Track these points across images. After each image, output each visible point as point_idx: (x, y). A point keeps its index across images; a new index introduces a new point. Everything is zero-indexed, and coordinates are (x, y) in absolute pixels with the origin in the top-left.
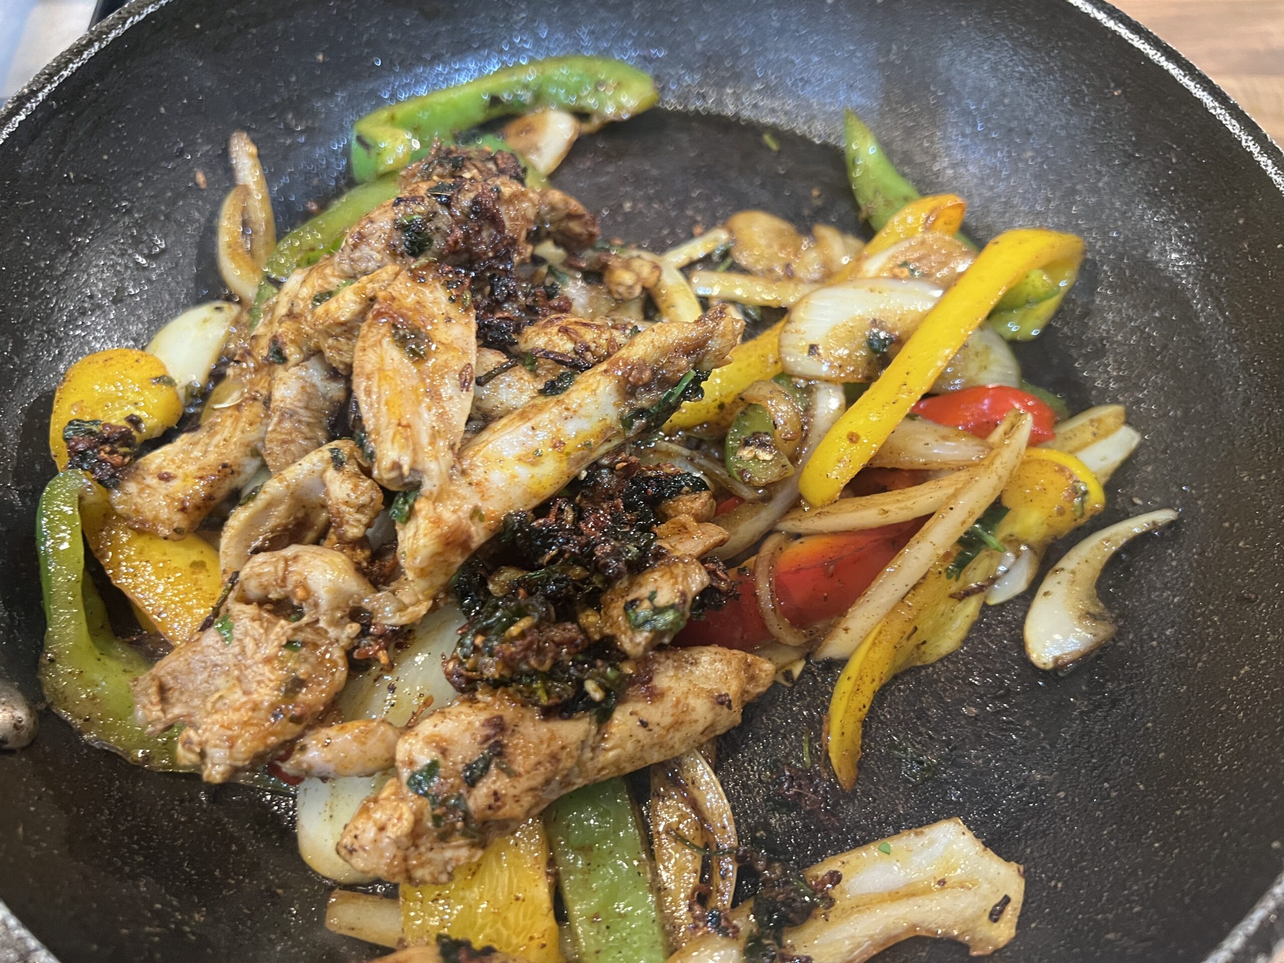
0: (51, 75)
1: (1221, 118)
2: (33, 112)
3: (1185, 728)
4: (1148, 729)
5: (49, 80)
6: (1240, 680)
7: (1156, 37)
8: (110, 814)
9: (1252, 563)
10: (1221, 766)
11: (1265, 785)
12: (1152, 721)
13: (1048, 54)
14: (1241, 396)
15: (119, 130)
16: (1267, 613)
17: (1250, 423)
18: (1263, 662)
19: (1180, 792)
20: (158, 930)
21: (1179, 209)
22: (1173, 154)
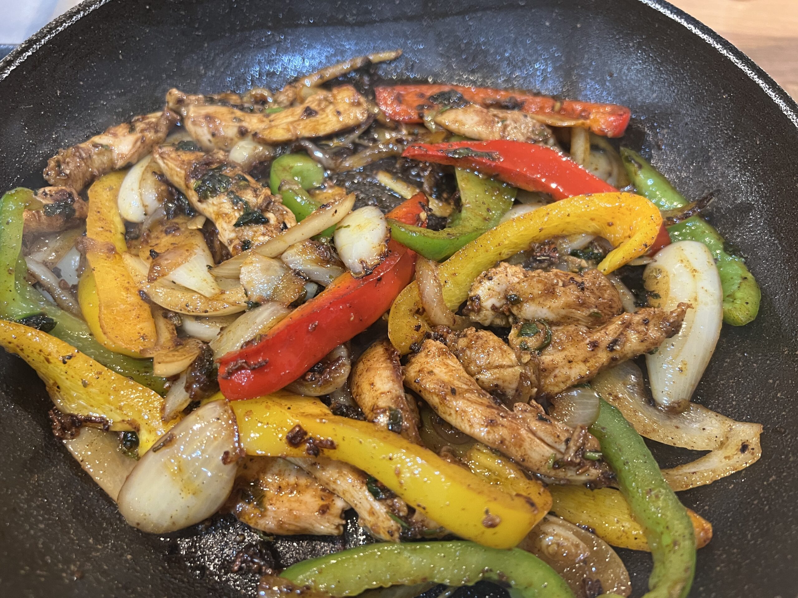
0: (51, 29)
1: (790, 117)
2: (37, 51)
3: (729, 513)
4: (705, 510)
5: (49, 32)
6: (769, 484)
7: (753, 62)
8: (28, 495)
9: (785, 407)
10: (749, 541)
11: (776, 557)
12: (709, 506)
13: (683, 68)
14: (788, 298)
15: (92, 67)
16: (790, 442)
17: (792, 317)
18: (785, 474)
19: (721, 555)
20: (45, 573)
21: (759, 174)
22: (758, 139)
